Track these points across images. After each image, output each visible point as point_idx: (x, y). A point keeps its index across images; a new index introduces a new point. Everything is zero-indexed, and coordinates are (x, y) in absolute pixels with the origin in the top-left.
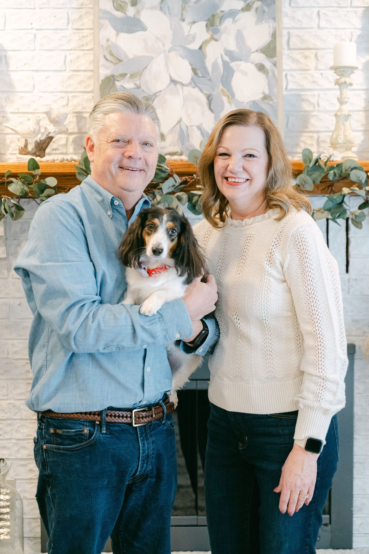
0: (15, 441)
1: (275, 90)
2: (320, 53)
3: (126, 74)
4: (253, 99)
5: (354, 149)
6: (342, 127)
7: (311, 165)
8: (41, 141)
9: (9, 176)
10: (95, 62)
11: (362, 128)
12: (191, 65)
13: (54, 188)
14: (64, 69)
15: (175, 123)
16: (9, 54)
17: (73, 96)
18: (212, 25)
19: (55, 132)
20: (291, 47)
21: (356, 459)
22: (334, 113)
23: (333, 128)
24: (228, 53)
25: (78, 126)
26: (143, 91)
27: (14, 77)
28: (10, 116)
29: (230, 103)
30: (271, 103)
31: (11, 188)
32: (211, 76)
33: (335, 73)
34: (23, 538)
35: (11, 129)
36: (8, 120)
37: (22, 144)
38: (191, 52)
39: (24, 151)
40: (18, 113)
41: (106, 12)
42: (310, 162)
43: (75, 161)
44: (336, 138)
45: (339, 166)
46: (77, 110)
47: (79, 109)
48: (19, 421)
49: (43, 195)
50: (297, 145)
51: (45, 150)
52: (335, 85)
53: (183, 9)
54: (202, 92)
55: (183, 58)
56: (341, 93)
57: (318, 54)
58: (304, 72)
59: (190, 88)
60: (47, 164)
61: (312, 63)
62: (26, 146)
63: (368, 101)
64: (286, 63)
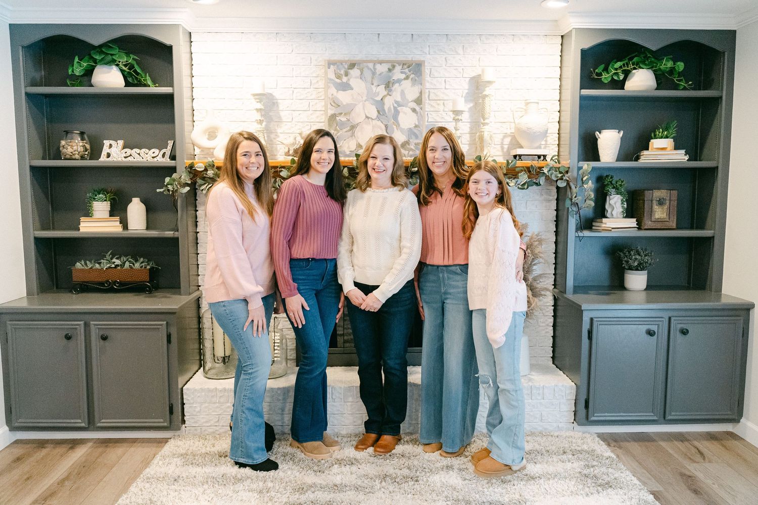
1: (422, 122)
2: (445, 102)
3: (341, 113)
4: (410, 127)
8: (296, 148)
9: (280, 168)
10: (326, 106)
11: (468, 143)
12: (377, 108)
14: (308, 110)
16: (279, 101)
17: (313, 124)
18: (388, 87)
20: (430, 98)
24: (396, 102)
26: (351, 122)
27: (282, 114)
28: (279, 135)
29: (397, 129)
30: (418, 129)
31: (282, 174)
32: (387, 114)
33: (453, 113)
34: (287, 359)
35: (281, 142)
36: (278, 136)
37: (287, 150)
38: (377, 101)
39: (287, 154)
40: (284, 133)
41: (331, 80)
52: (453, 120)
53: (373, 78)
54: (382, 123)
55: (372, 104)
56: (456, 125)
58: (437, 112)
59: (376, 121)
61: (441, 108)
62: (289, 151)
63: (471, 129)
64: (427, 107)
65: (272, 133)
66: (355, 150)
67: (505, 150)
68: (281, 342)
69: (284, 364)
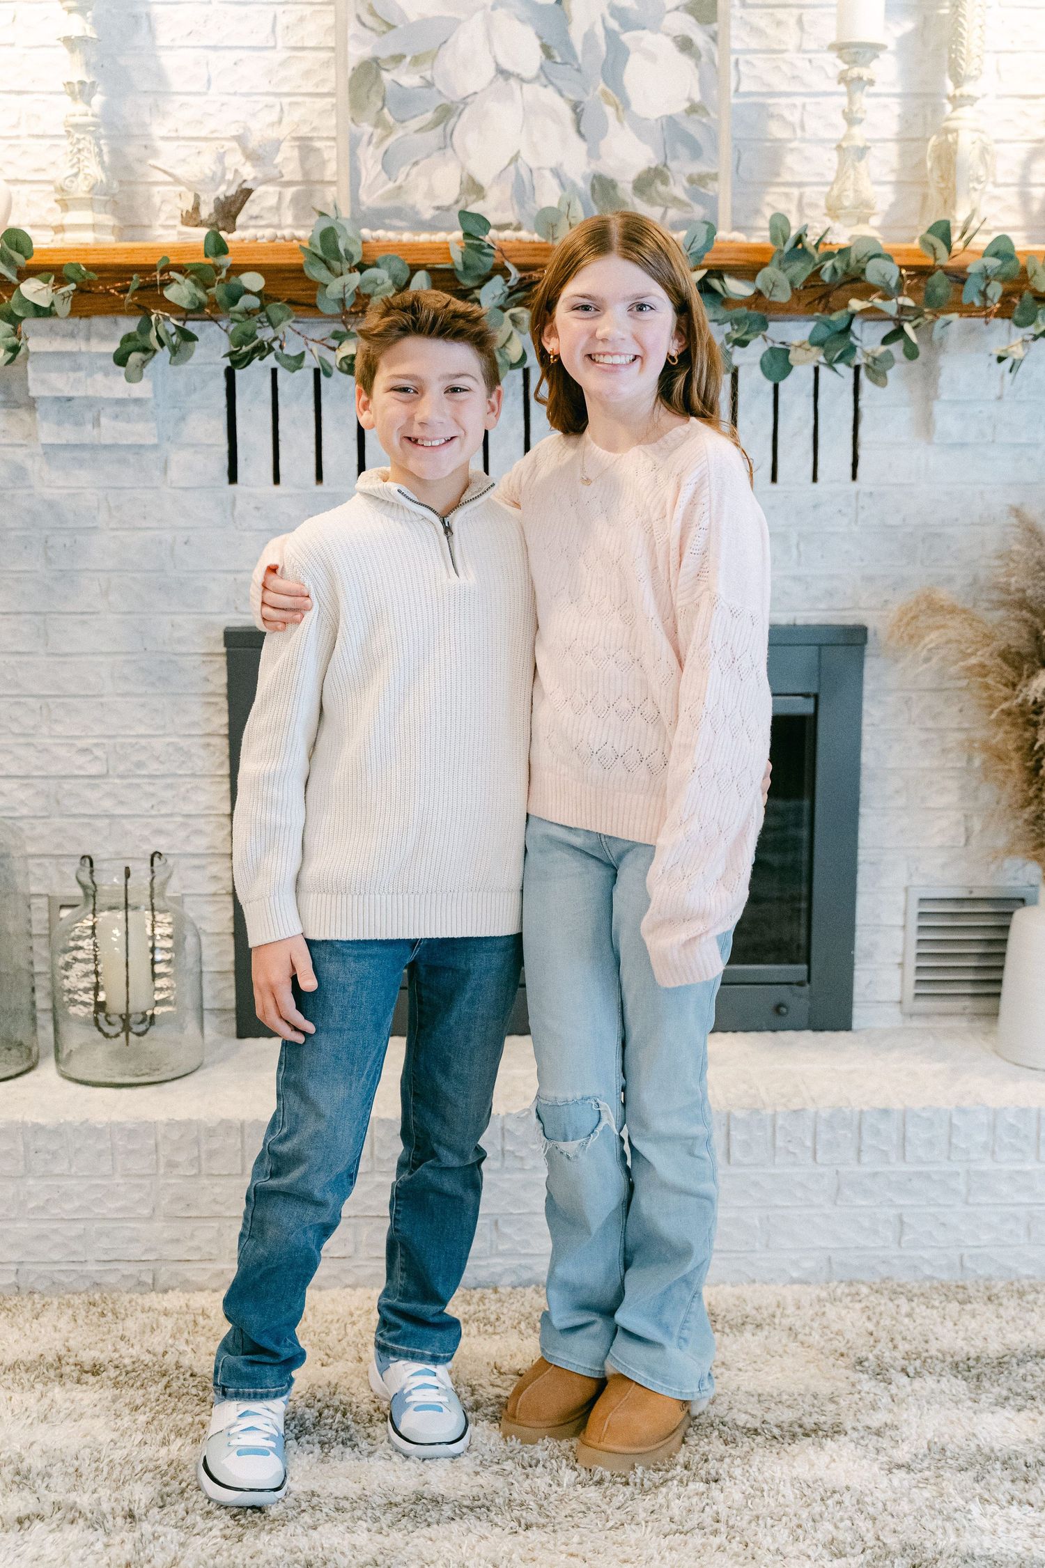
0: (179, 819)
1: (715, 92)
2: (808, 16)
3: (401, 57)
4: (668, 113)
5: (875, 221)
6: (851, 172)
7: (787, 248)
8: (226, 198)
9: (165, 270)
10: (339, 29)
11: (892, 178)
12: (540, 38)
13: (258, 294)
14: (271, 44)
15: (506, 162)
16: (156, 10)
17: (290, 104)
19: (255, 179)
21: (862, 855)
22: (834, 145)
23: (831, 177)
24: (617, 12)
25: (302, 167)
26: (440, 92)
27: (169, 61)
28: (160, 144)
29: (619, 119)
30: (704, 120)
31: (170, 293)
32: (580, 60)
33: (840, 57)
34: (201, 1009)
35: (165, 172)
36: (155, 153)
37: (188, 205)
38: (538, 10)
39: (191, 218)
40: (178, 138)
42: (785, 243)
43: (299, 240)
44: (839, 197)
45: (843, 252)
46: (301, 134)
47: (304, 131)
48: (188, 780)
49: (236, 308)
50: (757, 212)
51: (235, 217)
52: (839, 83)
54: (562, 95)
55: (521, 21)
56: (851, 102)
57: (805, 18)
58: (774, 56)
59: (537, 87)
60: (241, 245)
61: (791, 38)
62: (196, 208)
63: (906, 121)
64: (738, 38)
65: (129, 137)
66: (457, 202)
67: (1036, 207)
68: (178, 948)
69: (191, 1028)
